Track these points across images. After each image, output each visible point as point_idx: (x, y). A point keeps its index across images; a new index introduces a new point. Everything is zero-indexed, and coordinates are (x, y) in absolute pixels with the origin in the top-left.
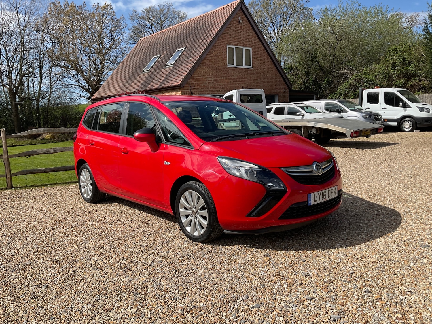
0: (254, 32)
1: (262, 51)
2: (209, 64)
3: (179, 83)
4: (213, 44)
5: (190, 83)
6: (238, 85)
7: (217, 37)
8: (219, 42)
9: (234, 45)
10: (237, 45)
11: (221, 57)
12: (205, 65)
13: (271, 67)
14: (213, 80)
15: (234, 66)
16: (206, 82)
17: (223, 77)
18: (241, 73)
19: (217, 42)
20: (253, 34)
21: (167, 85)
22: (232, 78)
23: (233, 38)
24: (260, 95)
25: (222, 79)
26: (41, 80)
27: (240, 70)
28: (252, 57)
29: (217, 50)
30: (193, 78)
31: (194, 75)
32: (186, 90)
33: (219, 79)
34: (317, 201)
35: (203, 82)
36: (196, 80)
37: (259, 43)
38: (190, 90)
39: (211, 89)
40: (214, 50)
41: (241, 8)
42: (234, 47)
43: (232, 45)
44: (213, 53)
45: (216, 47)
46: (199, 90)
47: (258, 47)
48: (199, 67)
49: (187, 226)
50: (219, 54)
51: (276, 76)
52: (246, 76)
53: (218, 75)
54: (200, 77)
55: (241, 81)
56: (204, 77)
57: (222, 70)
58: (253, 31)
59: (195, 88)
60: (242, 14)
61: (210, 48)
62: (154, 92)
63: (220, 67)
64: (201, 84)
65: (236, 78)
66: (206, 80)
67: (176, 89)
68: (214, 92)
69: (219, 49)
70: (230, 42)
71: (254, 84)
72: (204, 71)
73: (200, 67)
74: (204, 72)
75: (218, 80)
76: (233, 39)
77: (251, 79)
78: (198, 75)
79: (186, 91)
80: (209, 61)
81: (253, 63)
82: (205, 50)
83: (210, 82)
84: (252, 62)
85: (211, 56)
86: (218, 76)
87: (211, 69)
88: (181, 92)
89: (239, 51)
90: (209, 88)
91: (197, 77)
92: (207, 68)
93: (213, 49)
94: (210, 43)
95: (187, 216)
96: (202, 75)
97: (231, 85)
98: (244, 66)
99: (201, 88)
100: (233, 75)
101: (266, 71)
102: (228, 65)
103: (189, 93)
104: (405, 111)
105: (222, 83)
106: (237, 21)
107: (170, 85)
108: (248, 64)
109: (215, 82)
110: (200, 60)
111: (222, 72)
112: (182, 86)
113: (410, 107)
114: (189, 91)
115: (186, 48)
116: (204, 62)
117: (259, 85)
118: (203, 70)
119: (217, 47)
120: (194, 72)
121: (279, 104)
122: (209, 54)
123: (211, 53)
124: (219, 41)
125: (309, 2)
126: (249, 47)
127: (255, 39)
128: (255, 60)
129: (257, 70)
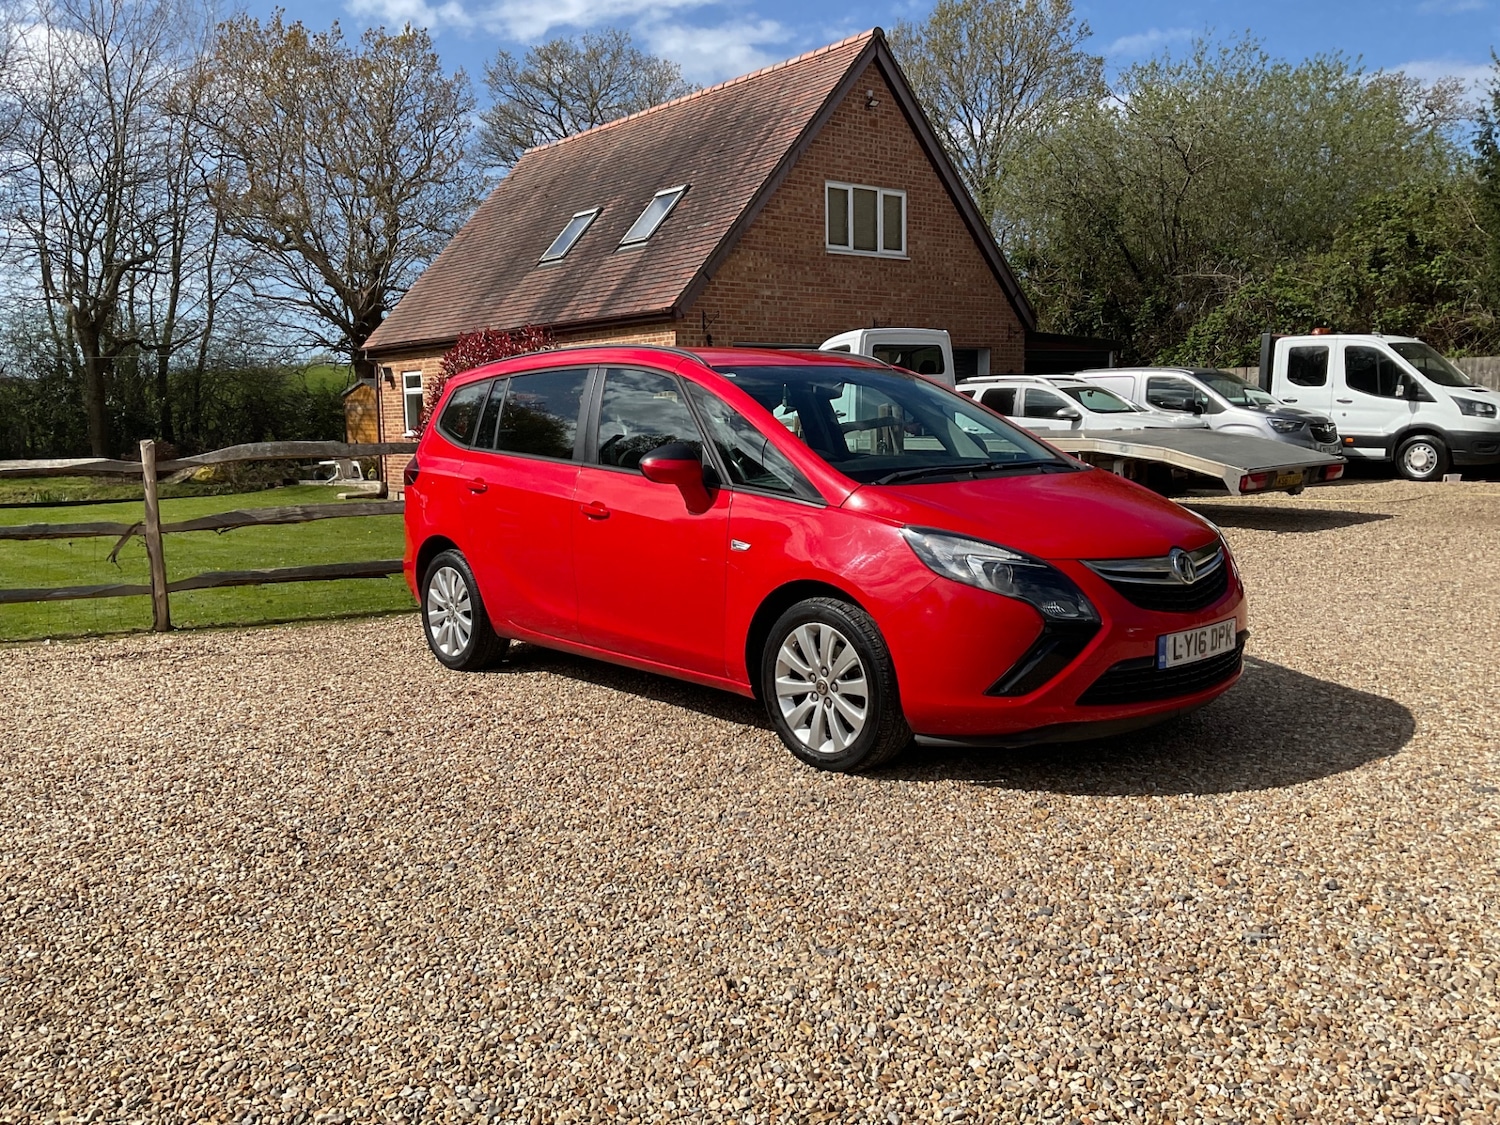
0: (914, 140)
1: (938, 201)
2: (767, 244)
3: (669, 305)
4: (781, 177)
5: (703, 305)
6: (859, 313)
7: (796, 152)
8: (801, 172)
9: (850, 181)
10: (860, 182)
11: (807, 221)
12: (752, 245)
13: (966, 256)
14: (778, 294)
15: (849, 250)
16: (757, 303)
17: (810, 288)
18: (869, 273)
19: (796, 171)
20: (913, 145)
21: (625, 311)
22: (839, 291)
23: (845, 157)
24: (937, 350)
25: (808, 294)
26: (177, 283)
27: (865, 263)
28: (908, 222)
29: (795, 199)
30: (716, 289)
31: (719, 277)
32: (691, 326)
33: (799, 294)
34: (1181, 656)
35: (746, 302)
36: (722, 295)
37: (931, 174)
38: (704, 327)
39: (770, 324)
40: (783, 197)
41: (876, 60)
42: (850, 188)
43: (843, 180)
44: (779, 208)
45: (789, 187)
46: (733, 329)
47: (927, 190)
48: (733, 252)
49: (797, 727)
50: (800, 210)
51: (983, 286)
52: (884, 284)
53: (794, 278)
54: (737, 285)
55: (869, 299)
56: (750, 286)
57: (808, 264)
58: (910, 136)
59: (720, 322)
60: (876, 79)
61: (772, 190)
62: (581, 331)
63: (802, 252)
64: (740, 307)
65: (852, 289)
66: (756, 297)
67: (658, 322)
68: (780, 335)
69: (801, 195)
70: (836, 169)
71: (911, 311)
72: (751, 264)
73: (738, 252)
74: (749, 269)
75: (795, 296)
76: (846, 162)
77: (903, 294)
78: (731, 278)
79: (692, 332)
80: (767, 233)
81: (908, 243)
82: (756, 198)
83: (766, 303)
84: (908, 238)
85: (773, 218)
86: (795, 283)
87: (774, 261)
88: (673, 334)
89: (866, 201)
90: (766, 322)
91: (727, 284)
92: (761, 254)
93: (781, 194)
94: (773, 175)
95: (799, 699)
96: (743, 279)
97: (836, 312)
98: (881, 252)
99: (740, 323)
100: (844, 282)
101: (952, 269)
102: (827, 245)
103: (701, 338)
104: (1414, 410)
105: (809, 305)
106: (860, 102)
107: (638, 309)
108: (893, 243)
109: (784, 303)
110: (739, 229)
111: (808, 268)
112: (678, 315)
113: (1430, 399)
114: (699, 332)
115: (688, 187)
116: (751, 236)
117: (929, 316)
118: (746, 261)
119: (795, 188)
120: (717, 269)
121: (997, 381)
122: (767, 211)
123: (774, 207)
124: (800, 166)
125: (1091, 34)
126: (899, 188)
127: (917, 163)
128: (916, 232)
129: (921, 267)
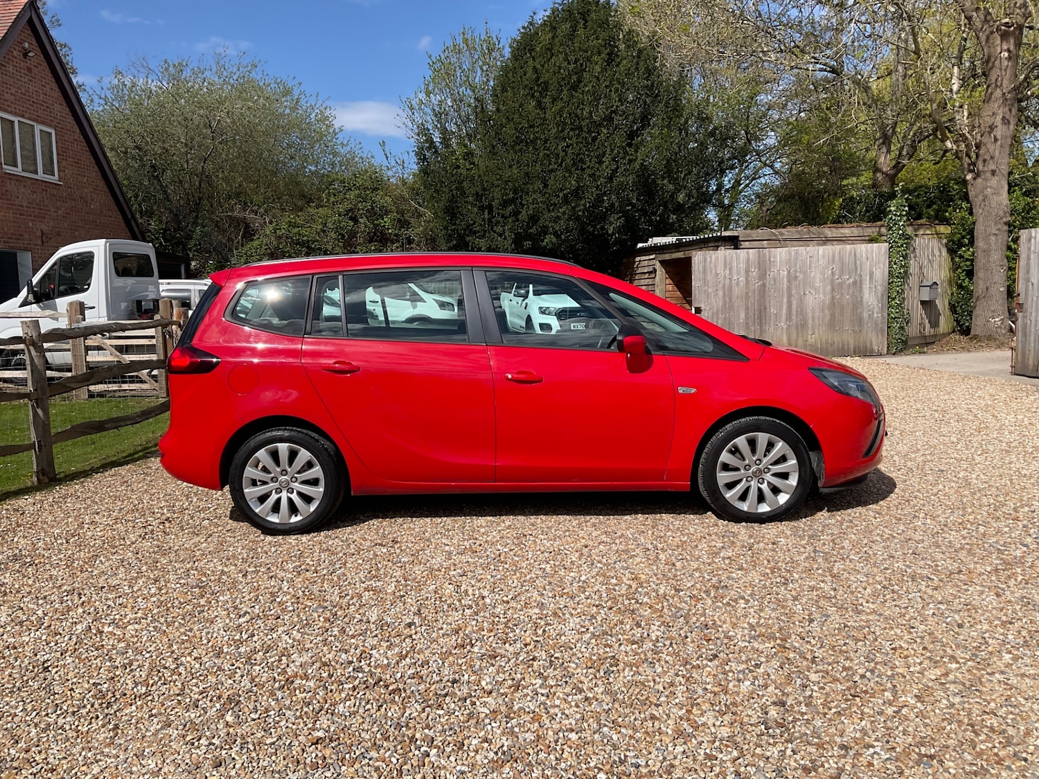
0: (57, 89)
1: (77, 140)
6: (30, 224)
9: (16, 114)
10: (23, 116)
13: (97, 186)
15: (18, 170)
18: (36, 192)
20: (57, 93)
22: (15, 205)
23: (11, 94)
24: (148, 257)
27: (32, 183)
28: (58, 154)
37: (70, 119)
41: (30, 22)
42: (16, 119)
43: (11, 113)
47: (69, 131)
51: (108, 210)
52: (46, 202)
55: (36, 214)
58: (55, 86)
60: (29, 35)
65: (25, 204)
70: (6, 103)
71: (66, 224)
76: (12, 98)
77: (60, 211)
81: (59, 170)
84: (59, 167)
89: (28, 132)
97: (14, 222)
98: (41, 175)
100: (18, 197)
101: (89, 195)
102: (4, 166)
104: (415, 307)
106: (19, 51)
108: (49, 170)
113: (422, 300)
117: (77, 230)
126: (50, 126)
127: (60, 109)
128: (64, 163)
129: (69, 190)
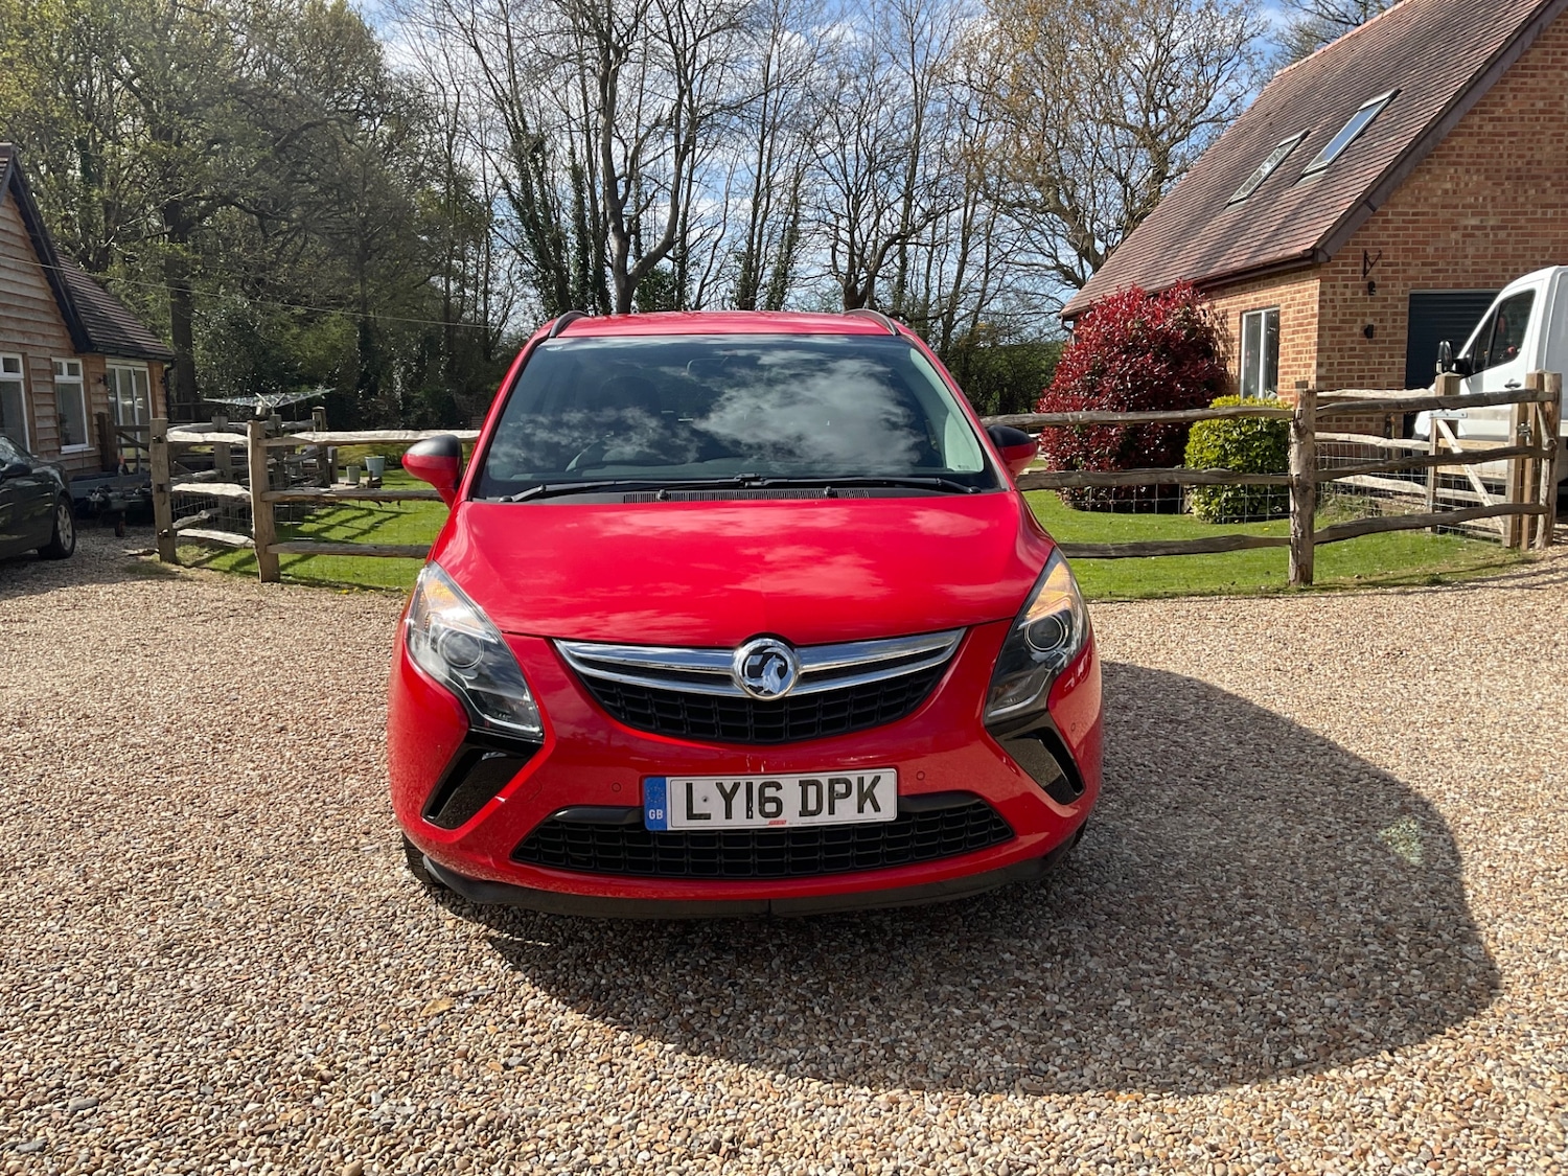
2: (1479, 156)
3: (1309, 246)
4: (1506, 64)
5: (1365, 243)
7: (1535, 28)
8: (1547, 53)
11: (1551, 120)
12: (1454, 159)
14: (1492, 222)
16: (1454, 235)
17: (1539, 216)
19: (1537, 52)
25: (1546, 220)
29: (1533, 90)
30: (1387, 221)
31: (1394, 205)
32: (1346, 272)
33: (1529, 220)
35: (1434, 236)
36: (1398, 229)
38: (1365, 272)
39: (1474, 263)
40: (1512, 90)
44: (1503, 105)
45: (1525, 76)
46: (1412, 272)
48: (1420, 171)
50: (1540, 105)
53: (1521, 200)
54: (1423, 214)
56: (1444, 214)
57: (1548, 178)
59: (1390, 265)
61: (1489, 81)
63: (1539, 163)
64: (1427, 243)
66: (1455, 229)
67: (1300, 269)
68: (1491, 277)
69: (1544, 84)
72: (1448, 186)
73: (1429, 171)
74: (1446, 192)
75: (1522, 222)
78: (1414, 206)
79: (1344, 279)
80: (1480, 142)
82: (1460, 97)
83: (1472, 235)
85: (1491, 120)
86: (1523, 205)
87: (1487, 178)
88: (1317, 283)
90: (1468, 262)
91: (1407, 214)
92: (1468, 171)
93: (1508, 86)
94: (1492, 62)
96: (1434, 206)
99: (1424, 264)
103: (1360, 287)
105: (1546, 235)
107: (1280, 255)
109: (1502, 234)
110: (1429, 141)
111: (1548, 184)
112: (1321, 258)
114: (1357, 279)
115: (1399, 91)
116: (1453, 148)
118: (1439, 183)
119: (1533, 76)
120: (1388, 195)
122: (1481, 112)
123: (1495, 105)
124: (1544, 46)
